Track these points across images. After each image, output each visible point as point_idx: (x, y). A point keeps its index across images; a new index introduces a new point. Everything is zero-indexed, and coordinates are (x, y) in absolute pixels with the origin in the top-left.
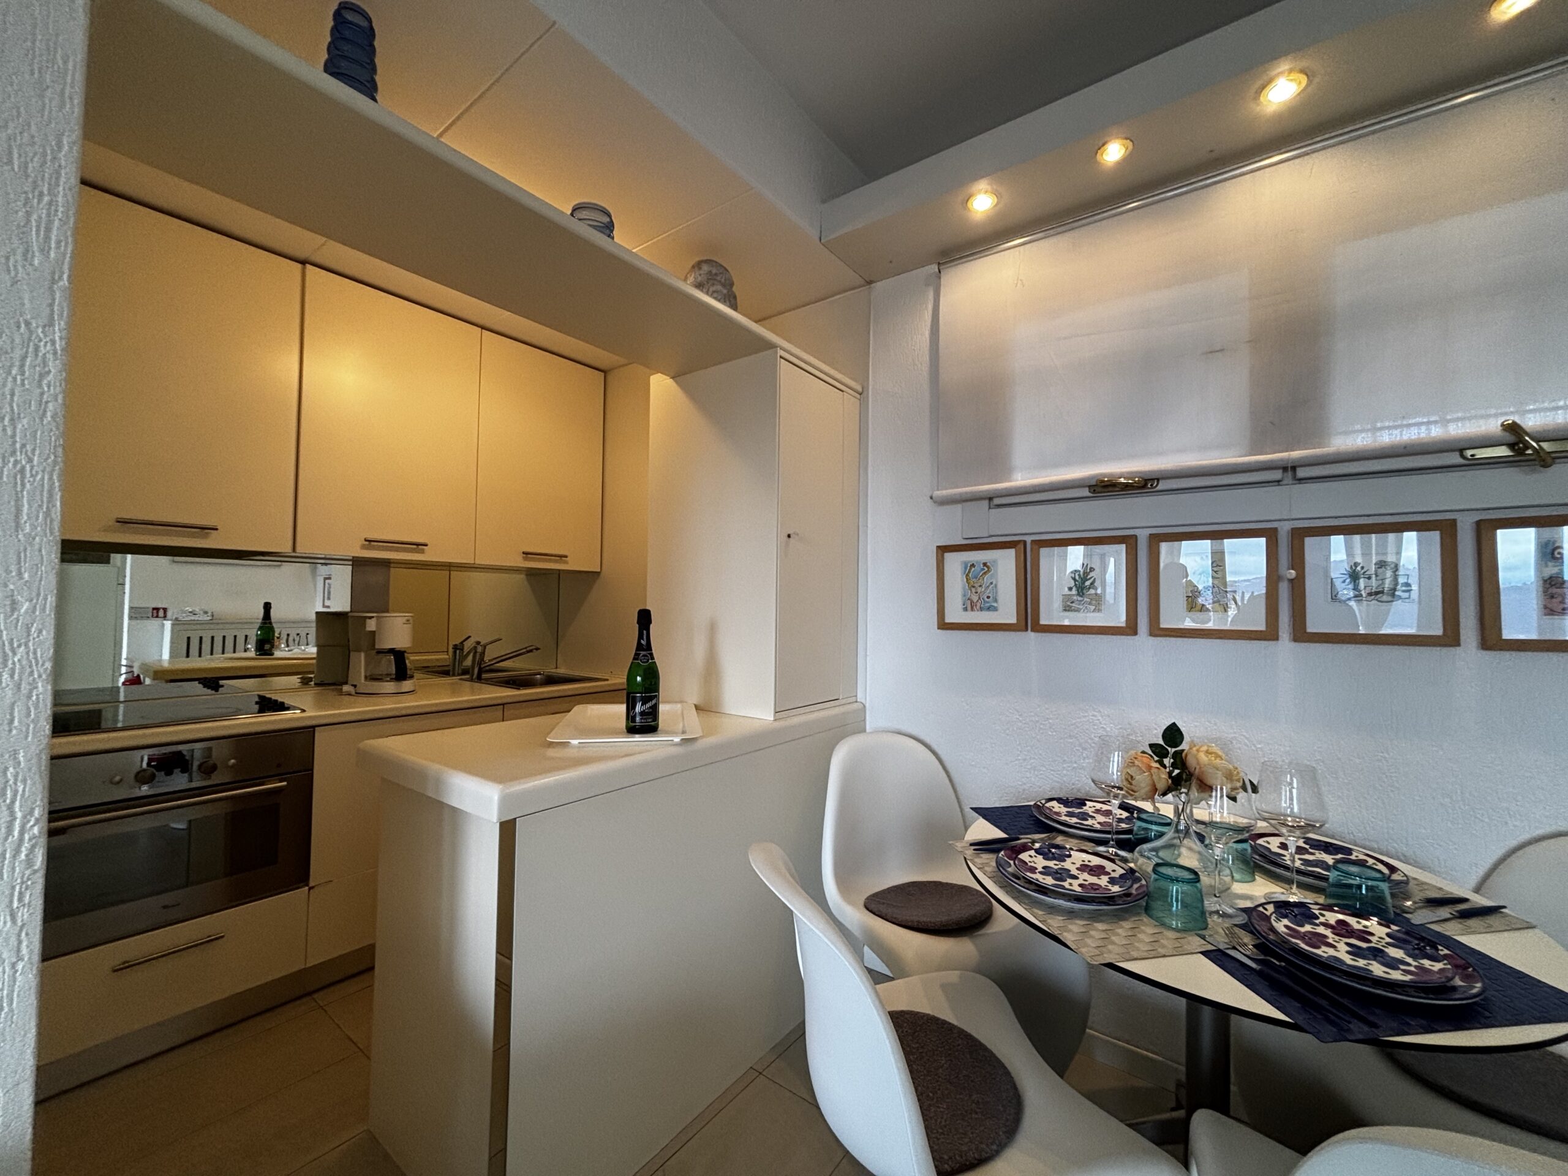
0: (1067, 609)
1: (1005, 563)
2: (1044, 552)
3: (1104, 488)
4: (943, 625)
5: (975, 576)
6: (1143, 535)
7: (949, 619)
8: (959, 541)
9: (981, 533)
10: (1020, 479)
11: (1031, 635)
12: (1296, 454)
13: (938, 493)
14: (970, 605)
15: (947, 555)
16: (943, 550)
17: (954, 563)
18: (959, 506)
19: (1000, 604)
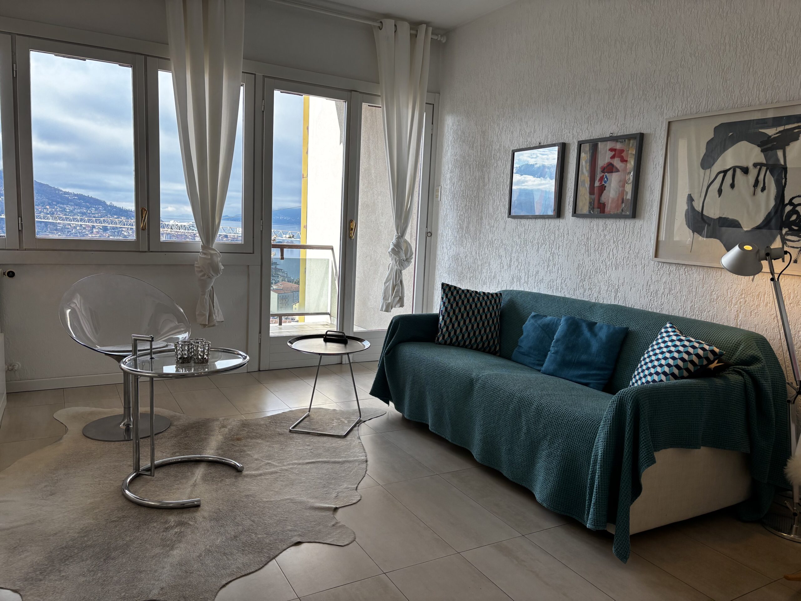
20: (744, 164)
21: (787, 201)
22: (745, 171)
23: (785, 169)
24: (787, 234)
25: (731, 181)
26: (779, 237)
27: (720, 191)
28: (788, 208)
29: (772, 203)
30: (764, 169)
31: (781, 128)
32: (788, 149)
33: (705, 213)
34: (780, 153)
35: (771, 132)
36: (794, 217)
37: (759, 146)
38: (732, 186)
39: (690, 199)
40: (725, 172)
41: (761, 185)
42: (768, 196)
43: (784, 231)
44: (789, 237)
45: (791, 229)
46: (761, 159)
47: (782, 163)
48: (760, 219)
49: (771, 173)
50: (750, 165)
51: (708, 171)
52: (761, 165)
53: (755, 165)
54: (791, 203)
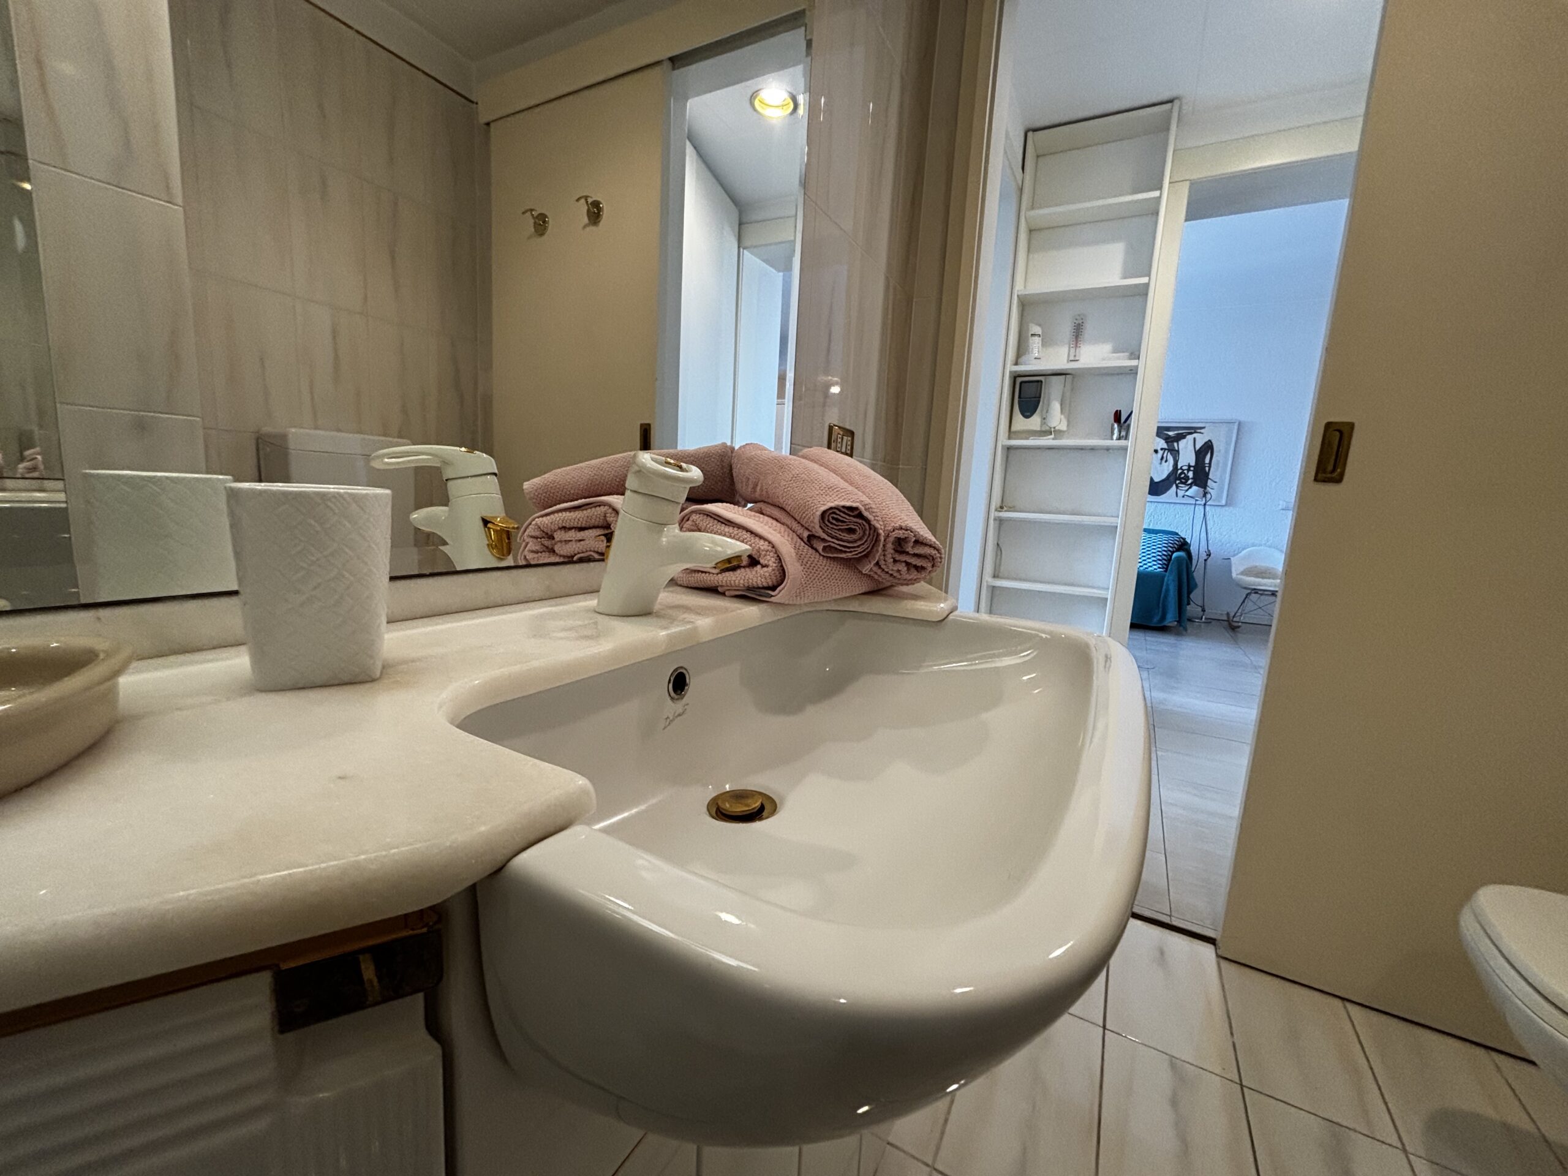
20: (1155, 448)
21: (1179, 467)
22: (1156, 451)
23: (1178, 451)
24: (1179, 484)
26: (1174, 486)
28: (1180, 471)
29: (1171, 468)
30: (1166, 452)
31: (1176, 432)
32: (1180, 443)
34: (1175, 444)
35: (1171, 433)
36: (1183, 476)
37: (1164, 440)
41: (1165, 459)
42: (1169, 466)
43: (1178, 482)
44: (1180, 486)
45: (1181, 481)
46: (1165, 446)
47: (1176, 448)
48: (1164, 477)
49: (1171, 454)
50: (1159, 449)
52: (1165, 449)
53: (1162, 449)
54: (1181, 468)
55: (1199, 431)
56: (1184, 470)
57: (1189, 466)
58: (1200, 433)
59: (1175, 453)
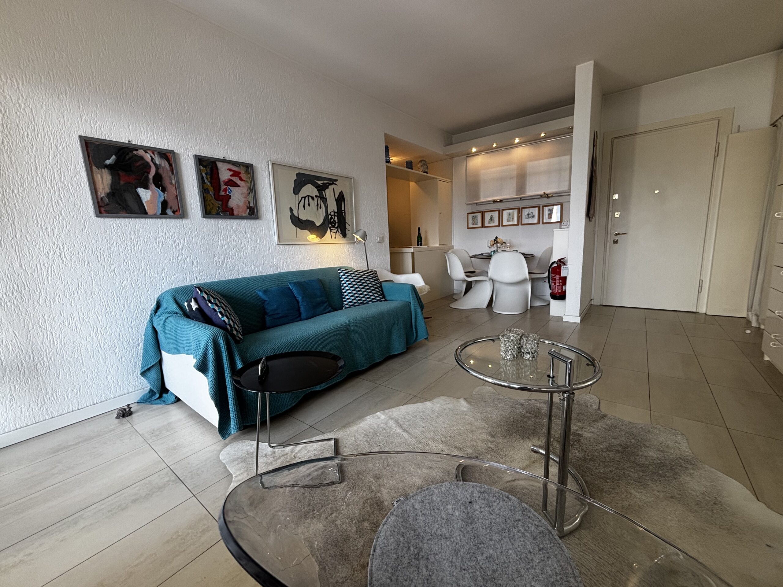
0: (489, 223)
1: (479, 216)
2: (485, 213)
3: (495, 202)
4: (468, 228)
5: (474, 218)
6: (501, 209)
7: (469, 227)
8: (471, 212)
9: (474, 210)
10: (482, 200)
11: (483, 229)
12: (521, 196)
13: (467, 203)
14: (473, 224)
15: (469, 215)
16: (468, 214)
17: (470, 216)
18: (471, 206)
19: (478, 223)
20: (312, 196)
21: (329, 213)
22: (313, 198)
23: (326, 199)
24: (331, 227)
25: (308, 203)
26: (329, 229)
27: (304, 207)
28: (330, 216)
29: (325, 214)
31: (322, 182)
32: (326, 191)
33: (300, 217)
34: (324, 193)
35: (319, 182)
36: (332, 220)
37: (316, 188)
38: (309, 205)
39: (291, 210)
40: (305, 197)
41: (319, 206)
42: (322, 211)
43: (330, 226)
44: (332, 228)
45: (332, 225)
46: (318, 194)
47: (325, 196)
48: (321, 221)
49: (322, 201)
50: (314, 196)
51: (297, 196)
52: (318, 197)
53: (316, 196)
55: (335, 182)
56: (332, 216)
57: (335, 212)
58: (336, 184)
59: (324, 200)
